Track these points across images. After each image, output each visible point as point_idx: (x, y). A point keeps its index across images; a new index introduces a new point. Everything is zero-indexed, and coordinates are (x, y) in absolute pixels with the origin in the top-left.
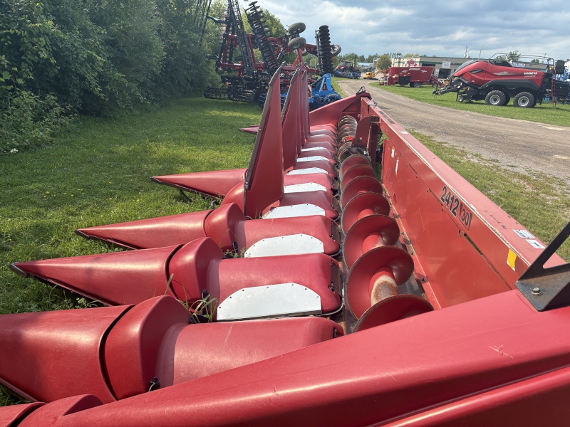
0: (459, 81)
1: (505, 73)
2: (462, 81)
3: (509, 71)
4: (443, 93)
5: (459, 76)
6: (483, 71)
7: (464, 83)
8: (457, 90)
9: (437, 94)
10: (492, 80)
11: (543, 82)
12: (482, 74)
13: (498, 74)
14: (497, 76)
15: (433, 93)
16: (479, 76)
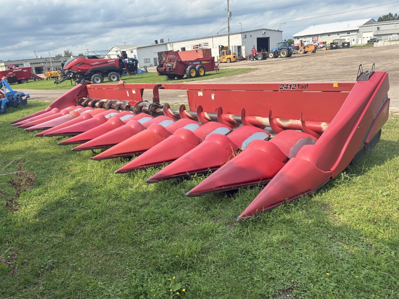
0: (69, 72)
1: (97, 63)
2: (72, 72)
3: (99, 61)
4: (61, 82)
5: (69, 69)
6: (83, 64)
7: (73, 73)
8: (70, 79)
9: (58, 83)
10: (91, 68)
11: (120, 65)
12: (83, 65)
13: (93, 64)
14: (92, 65)
15: (55, 83)
16: (82, 67)
